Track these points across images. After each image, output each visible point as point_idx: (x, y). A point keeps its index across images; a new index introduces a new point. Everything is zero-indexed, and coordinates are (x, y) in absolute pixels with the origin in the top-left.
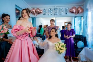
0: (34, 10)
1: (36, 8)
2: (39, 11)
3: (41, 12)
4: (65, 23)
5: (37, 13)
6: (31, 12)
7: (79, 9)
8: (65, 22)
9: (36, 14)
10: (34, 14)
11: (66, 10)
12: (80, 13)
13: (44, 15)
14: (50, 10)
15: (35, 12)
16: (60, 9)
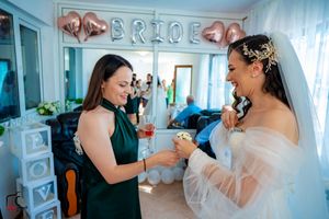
0: (74, 20)
1: (82, 14)
3: (104, 28)
4: (176, 67)
5: (87, 29)
6: (65, 28)
7: (234, 31)
9: (83, 36)
10: (75, 35)
11: (191, 30)
13: (114, 39)
14: (135, 23)
15: (80, 27)
16: (173, 25)
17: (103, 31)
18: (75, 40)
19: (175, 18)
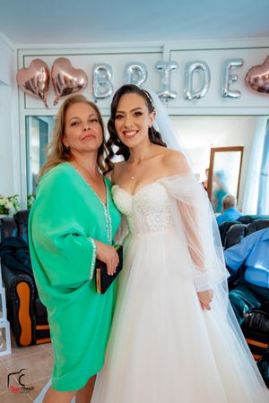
0: (38, 73)
2: (70, 77)
3: (82, 82)
4: (213, 151)
5: (57, 87)
8: (215, 146)
9: (51, 96)
10: (40, 94)
11: (227, 76)
13: (97, 99)
14: (130, 70)
15: (47, 82)
16: (193, 67)
17: (80, 87)
18: (40, 104)
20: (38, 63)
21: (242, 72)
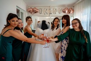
5: (34, 11)
6: (29, 11)
10: (31, 13)
12: (71, 13)
13: (40, 14)
14: (45, 9)
16: (55, 9)
17: (37, 12)
19: (56, 7)
20: (31, 8)
21: (62, 10)
